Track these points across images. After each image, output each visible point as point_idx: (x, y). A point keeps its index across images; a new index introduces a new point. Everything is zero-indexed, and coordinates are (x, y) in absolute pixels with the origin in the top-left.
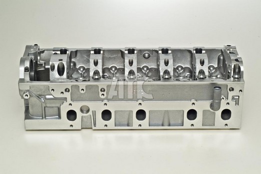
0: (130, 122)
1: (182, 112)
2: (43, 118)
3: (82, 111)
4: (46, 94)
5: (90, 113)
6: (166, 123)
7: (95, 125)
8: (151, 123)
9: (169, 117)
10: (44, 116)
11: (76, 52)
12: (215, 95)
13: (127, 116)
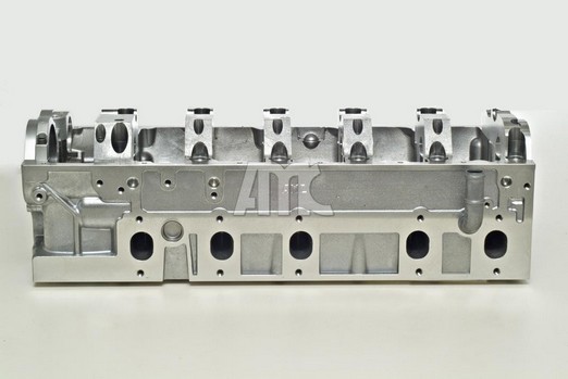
0: (275, 263)
1: (395, 238)
2: (75, 254)
3: (165, 235)
4: (83, 193)
5: (185, 240)
6: (359, 265)
7: (195, 271)
8: (323, 267)
9: (365, 251)
10: (78, 248)
11: (154, 131)
12: (469, 186)
13: (270, 249)
